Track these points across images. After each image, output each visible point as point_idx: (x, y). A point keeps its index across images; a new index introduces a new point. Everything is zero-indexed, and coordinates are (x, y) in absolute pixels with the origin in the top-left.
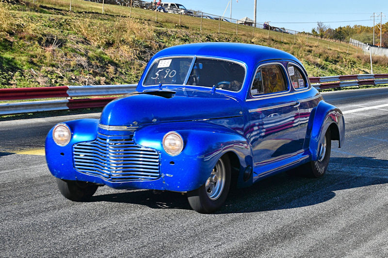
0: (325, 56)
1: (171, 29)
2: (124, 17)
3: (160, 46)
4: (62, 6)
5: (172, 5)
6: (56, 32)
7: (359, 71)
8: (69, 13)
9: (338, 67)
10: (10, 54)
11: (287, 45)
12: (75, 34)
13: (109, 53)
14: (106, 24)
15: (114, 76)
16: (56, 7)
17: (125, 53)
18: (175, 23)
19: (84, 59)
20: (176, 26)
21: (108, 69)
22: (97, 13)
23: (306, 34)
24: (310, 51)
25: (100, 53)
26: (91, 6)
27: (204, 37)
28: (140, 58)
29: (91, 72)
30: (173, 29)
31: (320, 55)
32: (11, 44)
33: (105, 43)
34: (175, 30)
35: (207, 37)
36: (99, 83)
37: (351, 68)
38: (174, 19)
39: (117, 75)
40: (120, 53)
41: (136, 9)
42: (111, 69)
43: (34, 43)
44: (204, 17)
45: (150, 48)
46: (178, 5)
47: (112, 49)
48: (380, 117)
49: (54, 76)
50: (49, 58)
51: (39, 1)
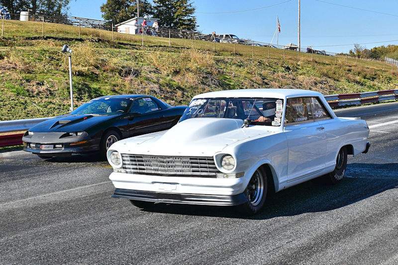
0: (363, 74)
1: (227, 58)
2: (188, 49)
3: (219, 72)
4: (136, 42)
5: (226, 36)
6: (132, 64)
7: (395, 86)
8: (141, 48)
9: (376, 82)
10: (96, 85)
11: (329, 67)
12: (148, 65)
13: (177, 80)
14: (173, 55)
15: (181, 99)
16: (131, 43)
17: (190, 79)
18: (231, 52)
19: (156, 86)
20: (231, 54)
21: (176, 93)
22: (165, 46)
23: (345, 55)
24: (349, 70)
25: (169, 80)
26: (159, 40)
27: (256, 62)
28: (203, 83)
29: (163, 97)
30: (229, 57)
31: (359, 73)
32: (97, 76)
33: (173, 71)
34: (231, 57)
35: (259, 62)
37: (388, 84)
38: (229, 48)
39: (184, 99)
40: (186, 79)
41: (196, 41)
42: (179, 93)
43: (115, 74)
44: (255, 45)
45: (211, 74)
46: (232, 36)
47: (179, 77)
50: (128, 86)
51: (117, 39)
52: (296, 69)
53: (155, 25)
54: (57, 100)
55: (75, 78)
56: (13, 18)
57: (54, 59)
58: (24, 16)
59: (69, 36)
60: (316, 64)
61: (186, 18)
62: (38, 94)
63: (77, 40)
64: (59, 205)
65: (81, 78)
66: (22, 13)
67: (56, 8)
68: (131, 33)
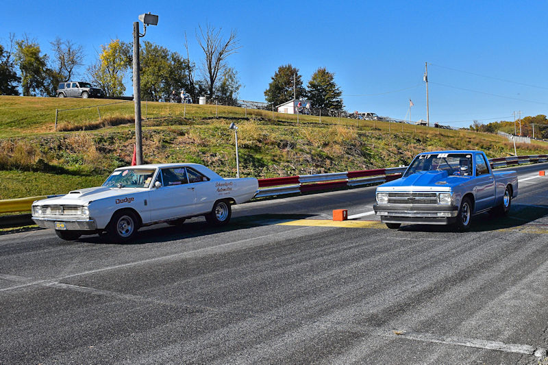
0: (481, 144)
1: (368, 132)
2: (335, 125)
3: (361, 144)
4: (292, 119)
5: (368, 114)
6: (289, 138)
7: (507, 154)
8: (297, 124)
9: (491, 152)
10: (259, 155)
11: (453, 139)
12: (302, 138)
13: (326, 151)
14: (323, 130)
15: (330, 167)
16: (289, 121)
17: (337, 150)
18: (371, 127)
19: (309, 156)
20: (372, 129)
21: (326, 162)
22: (316, 123)
23: (465, 129)
24: (470, 142)
25: (320, 151)
26: (312, 118)
27: (392, 136)
28: (348, 153)
29: (314, 165)
30: (370, 132)
32: (260, 148)
33: (323, 144)
34: (372, 132)
35: (395, 136)
36: (320, 173)
37: (500, 152)
38: (370, 124)
40: (333, 150)
41: (343, 118)
42: (328, 162)
43: (275, 147)
44: (391, 122)
45: (354, 146)
46: (372, 114)
47: (328, 148)
48: (525, 187)
49: (289, 169)
50: (285, 157)
51: (277, 117)
52: (425, 141)
53: (308, 106)
54: (227, 169)
55: (242, 150)
56: (194, 102)
57: (225, 135)
58: (202, 100)
59: (237, 116)
60: (442, 137)
61: (334, 100)
62: (211, 164)
63: (243, 119)
64: (223, 256)
65: (246, 150)
66: (201, 98)
67: (228, 94)
68: (289, 113)
